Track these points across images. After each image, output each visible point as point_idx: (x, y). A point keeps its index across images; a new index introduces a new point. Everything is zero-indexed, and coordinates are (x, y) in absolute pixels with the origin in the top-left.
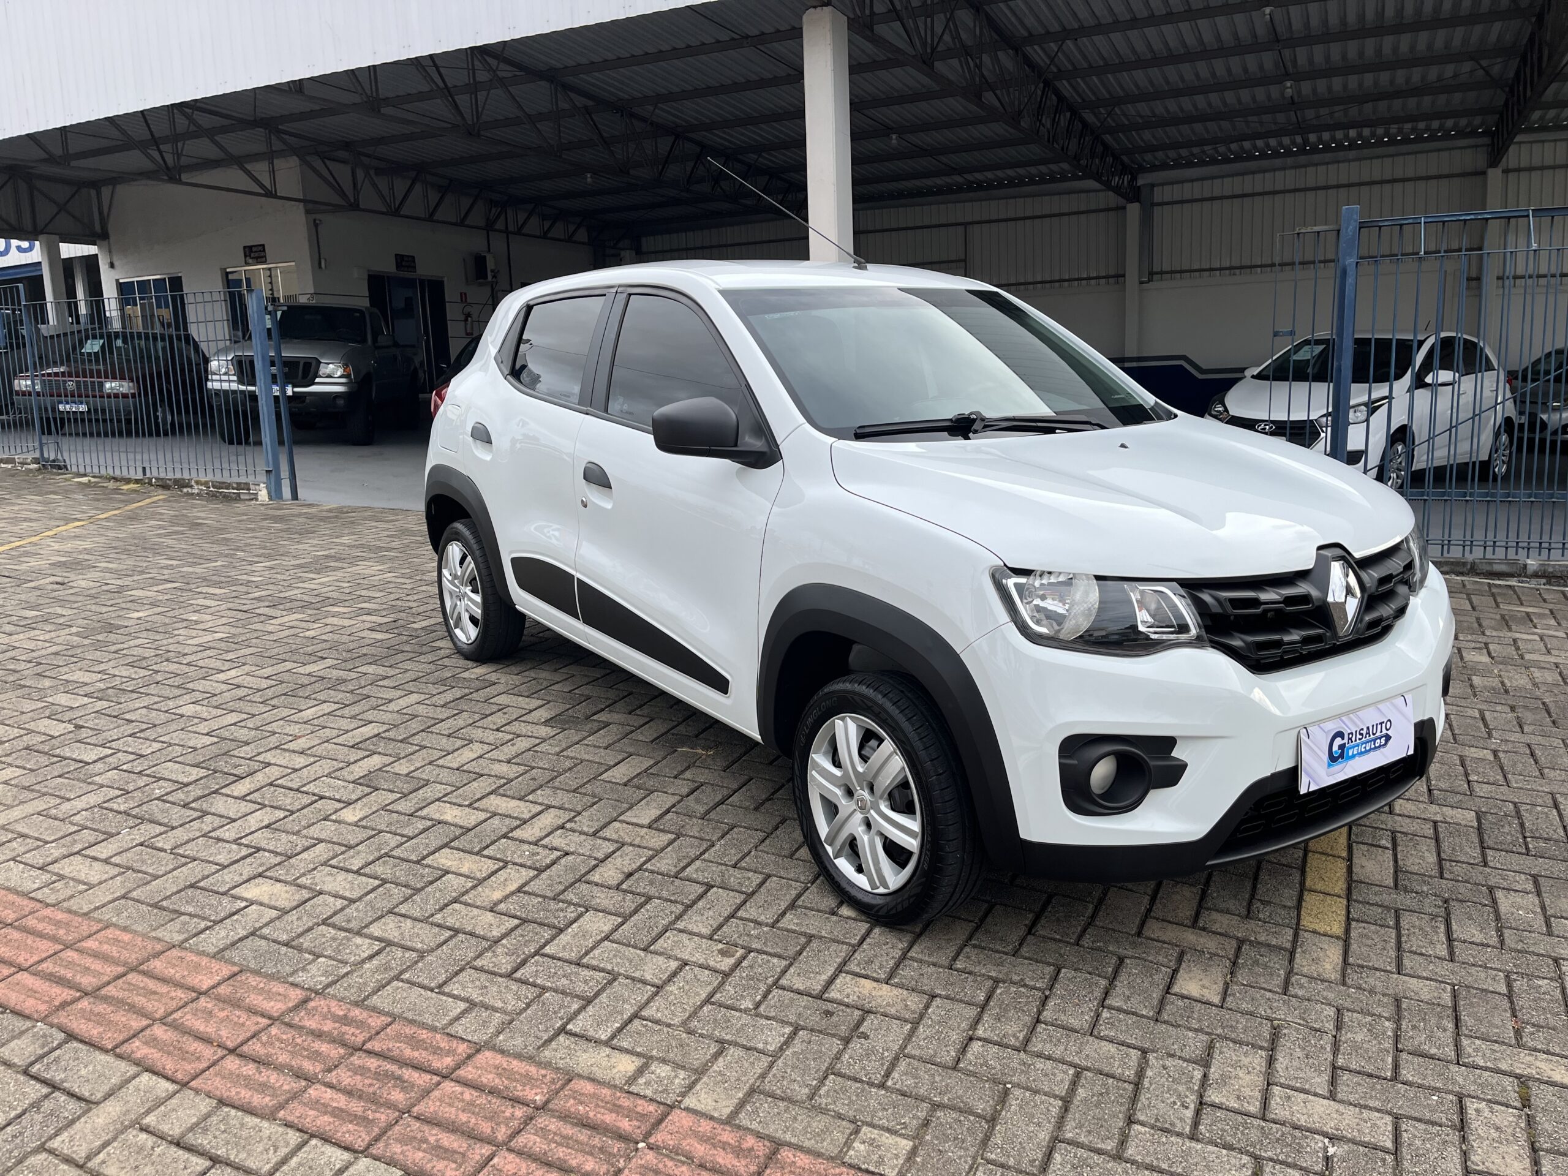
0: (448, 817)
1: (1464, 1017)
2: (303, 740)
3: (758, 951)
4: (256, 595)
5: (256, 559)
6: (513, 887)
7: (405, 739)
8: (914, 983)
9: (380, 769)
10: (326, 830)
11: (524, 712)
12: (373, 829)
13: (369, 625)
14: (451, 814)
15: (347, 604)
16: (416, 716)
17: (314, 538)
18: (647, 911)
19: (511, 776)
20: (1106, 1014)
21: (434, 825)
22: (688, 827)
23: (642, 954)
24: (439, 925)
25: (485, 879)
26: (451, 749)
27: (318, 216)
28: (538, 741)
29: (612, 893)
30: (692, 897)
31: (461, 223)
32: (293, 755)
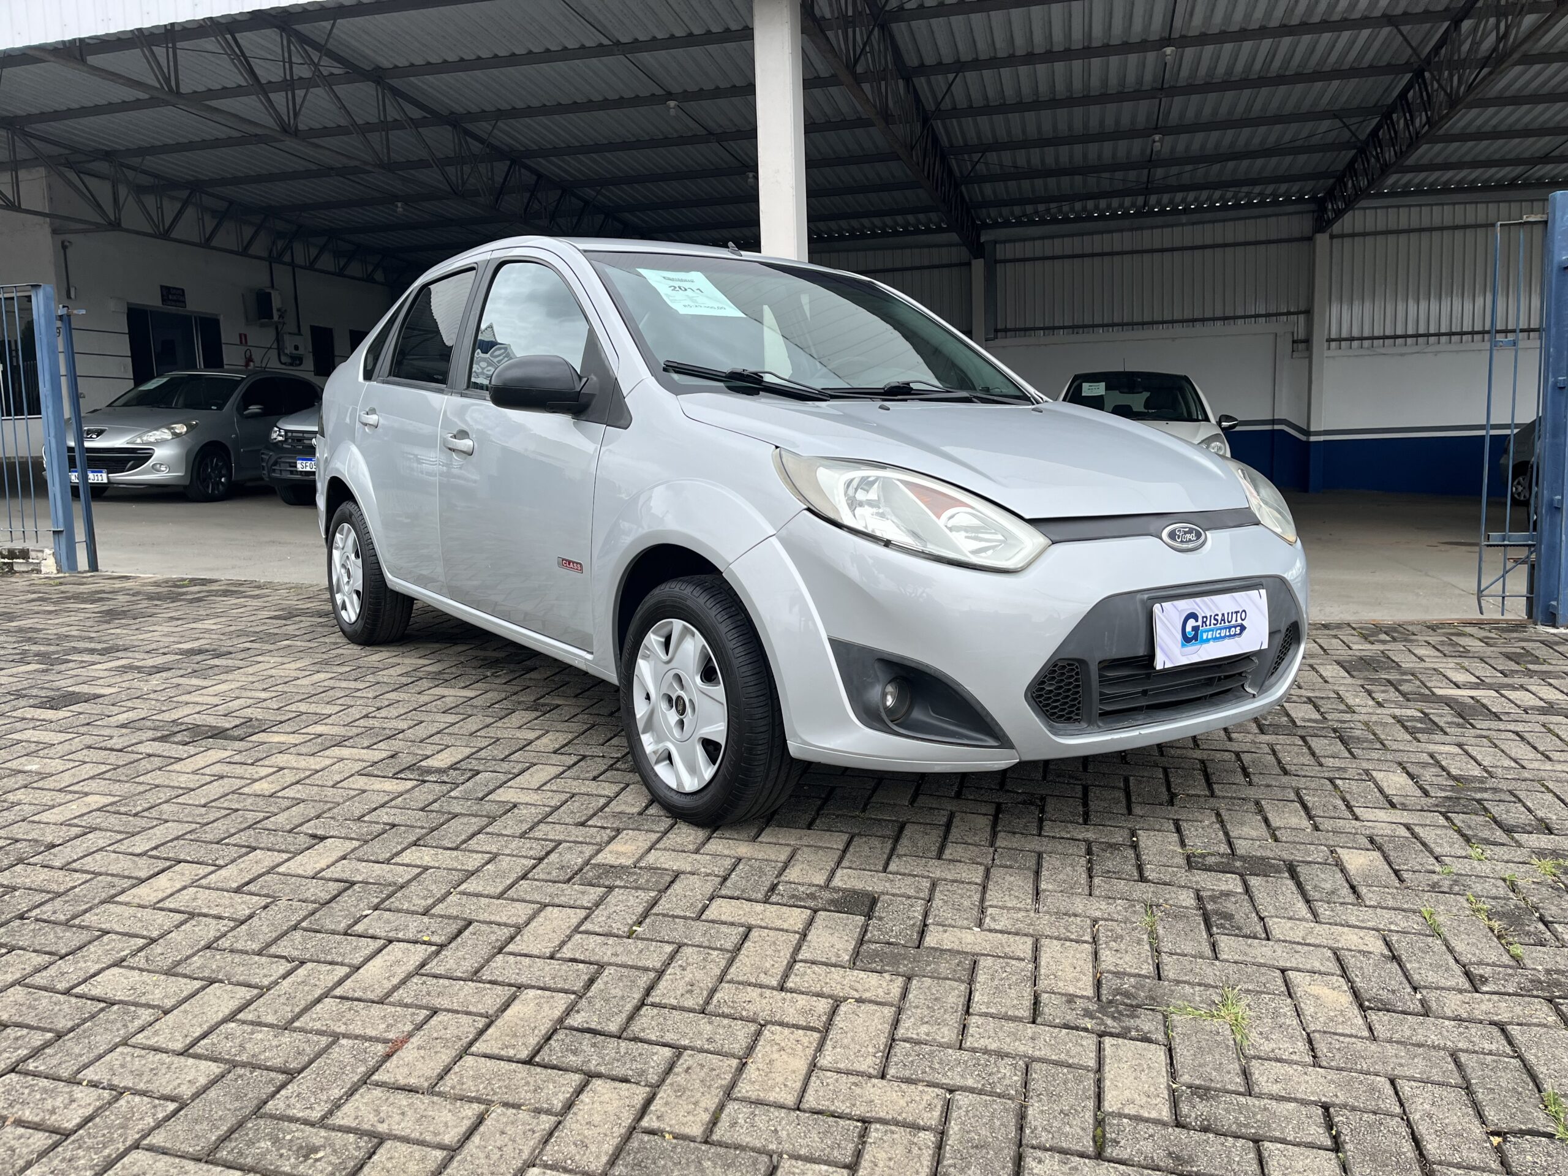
27: (68, 237)
31: (244, 252)
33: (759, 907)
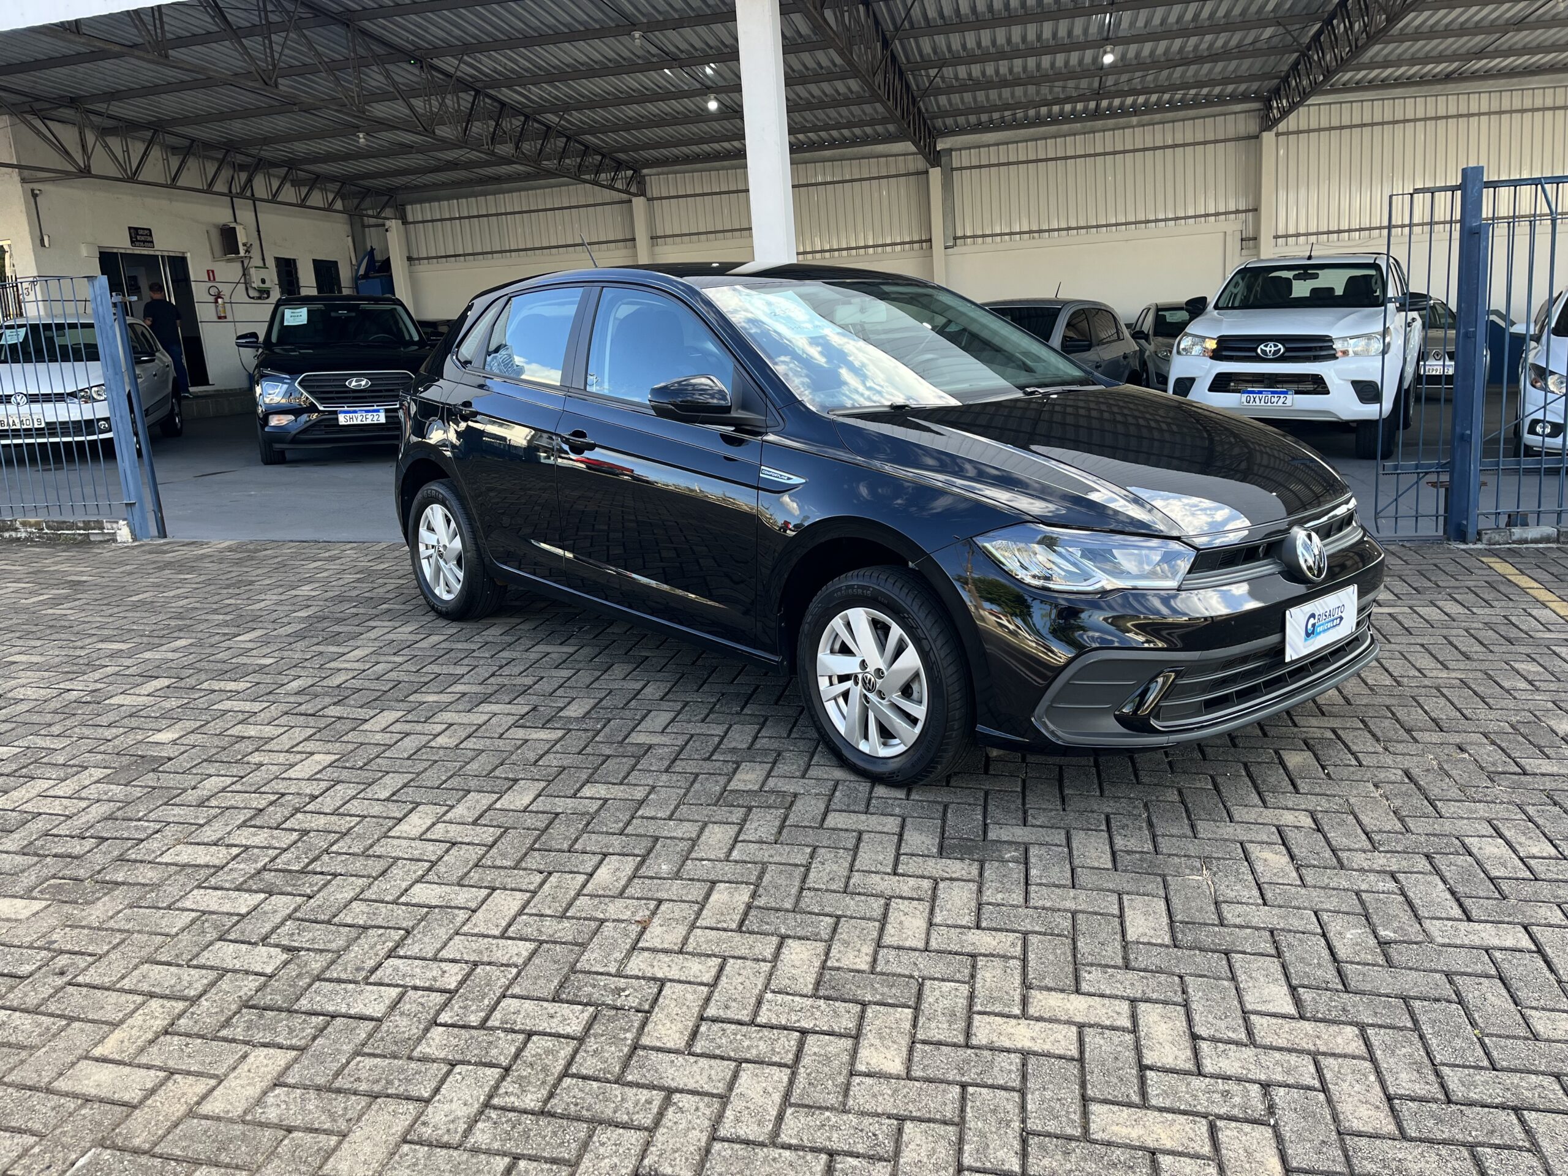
0: (1025, 1042)
2: (656, 928)
4: (295, 686)
5: (225, 631)
6: (1273, 1163)
7: (794, 906)
9: (825, 966)
10: (882, 1096)
11: (893, 839)
12: (949, 1082)
13: (508, 720)
14: (1019, 1035)
27: (36, 185)
31: (209, 190)
33: (863, 817)
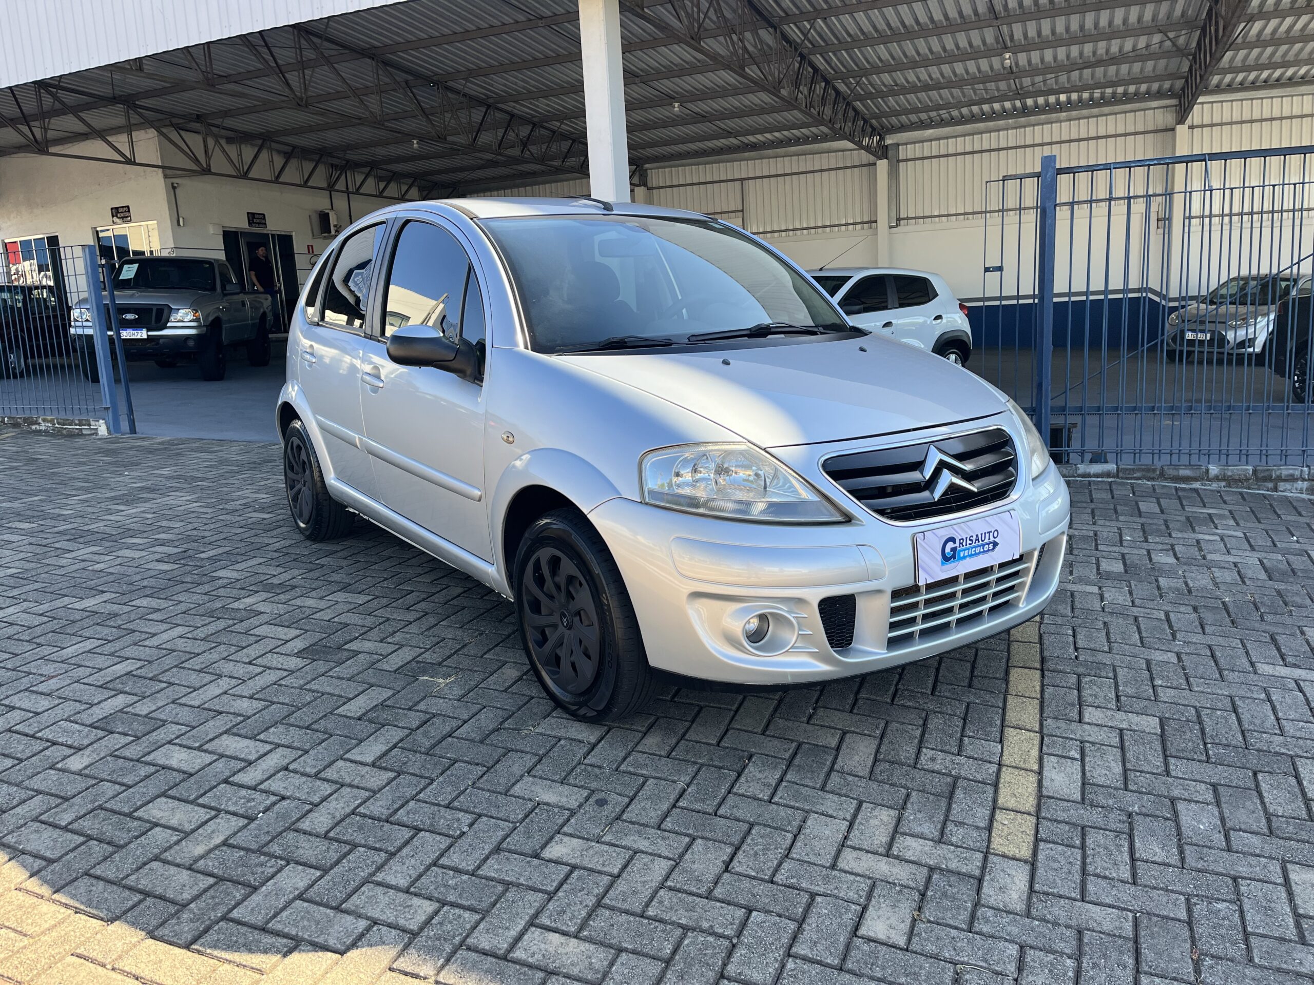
0: (174, 763)
1: (1145, 951)
2: (54, 680)
3: (453, 905)
4: (61, 528)
5: (74, 493)
6: (218, 839)
7: (155, 676)
8: (602, 935)
9: (121, 711)
10: (48, 781)
11: (280, 643)
12: (96, 778)
13: (158, 556)
14: (178, 758)
15: (145, 535)
16: (174, 651)
17: (136, 470)
18: (349, 861)
19: (250, 713)
20: (790, 965)
21: (158, 771)
22: (410, 763)
23: (330, 912)
24: (130, 889)
25: (193, 831)
26: (198, 685)
27: (175, 181)
28: (285, 674)
29: (317, 841)
30: (398, 844)
31: (305, 185)
32: (39, 697)
